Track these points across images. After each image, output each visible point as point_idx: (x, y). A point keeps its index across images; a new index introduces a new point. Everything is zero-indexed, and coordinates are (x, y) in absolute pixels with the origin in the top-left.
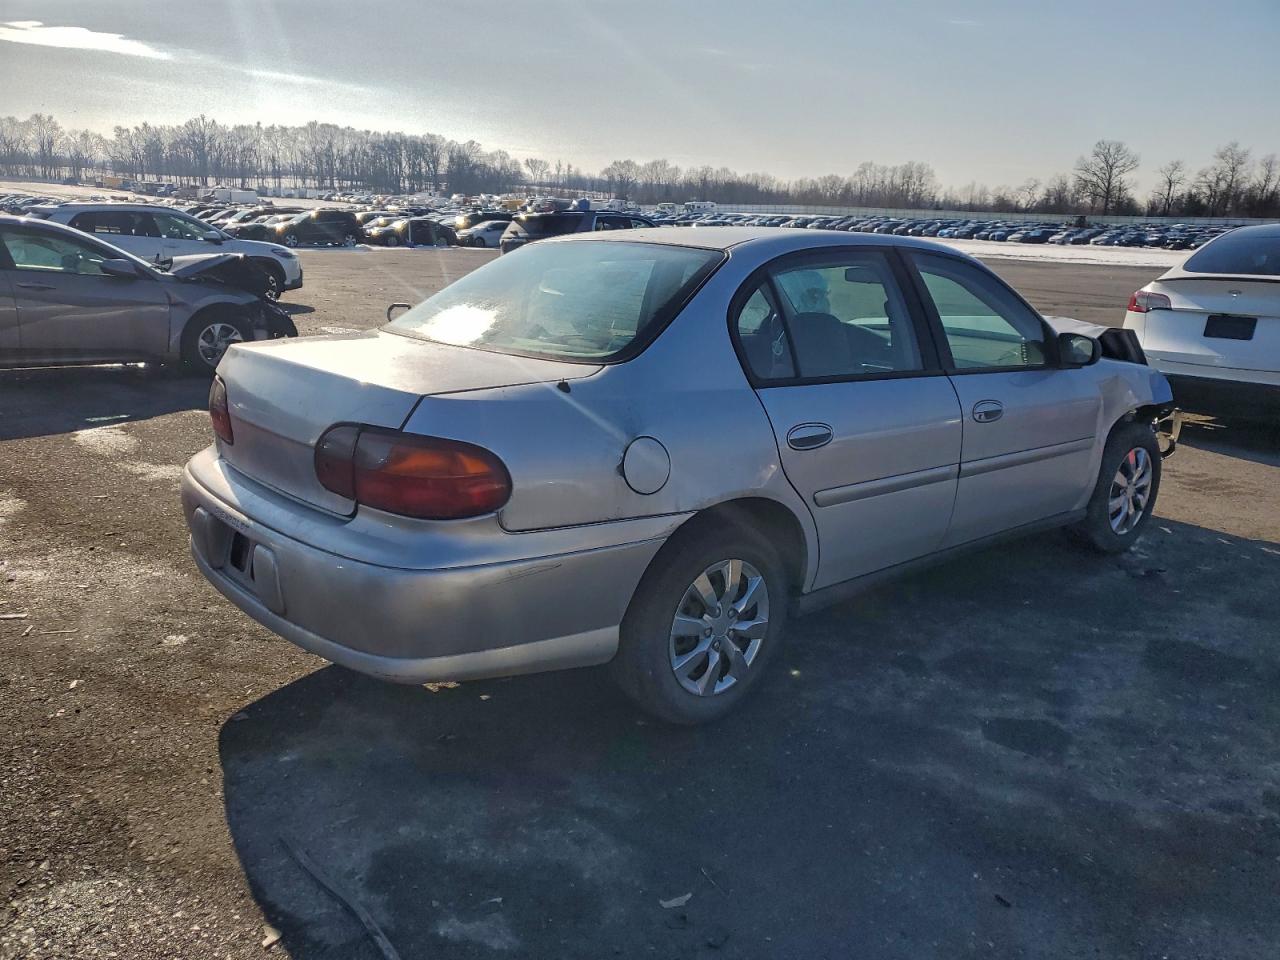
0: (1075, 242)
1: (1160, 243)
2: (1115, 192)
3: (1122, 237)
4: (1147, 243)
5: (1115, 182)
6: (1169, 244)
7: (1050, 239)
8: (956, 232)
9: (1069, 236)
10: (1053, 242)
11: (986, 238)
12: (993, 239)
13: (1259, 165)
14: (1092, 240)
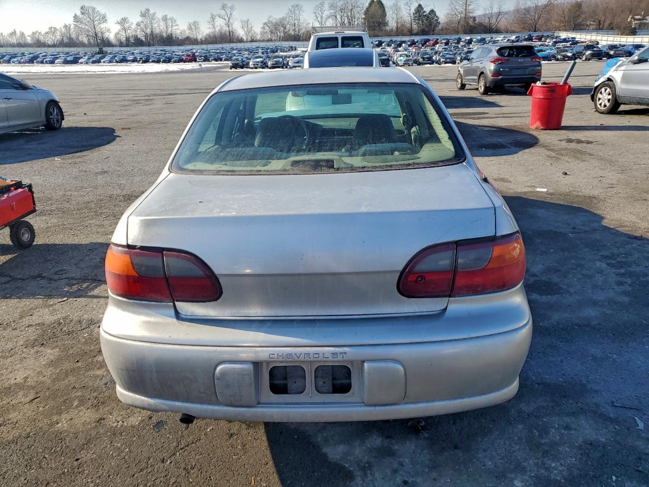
0: (93, 62)
1: (135, 60)
2: (99, 35)
3: (116, 58)
4: (129, 61)
5: (98, 29)
6: (140, 61)
7: (80, 61)
8: (22, 60)
9: (89, 59)
10: (82, 63)
11: (42, 62)
12: (46, 62)
13: (162, 21)
14: (102, 61)
